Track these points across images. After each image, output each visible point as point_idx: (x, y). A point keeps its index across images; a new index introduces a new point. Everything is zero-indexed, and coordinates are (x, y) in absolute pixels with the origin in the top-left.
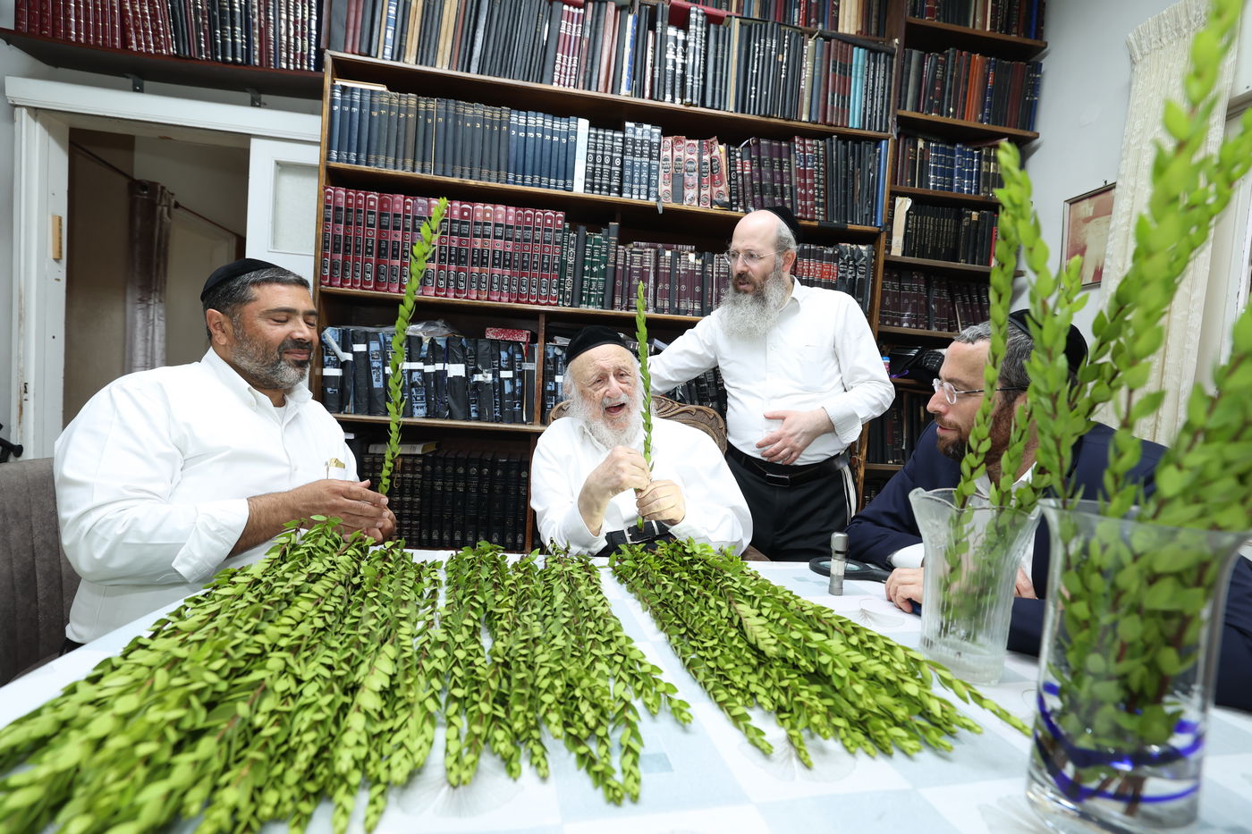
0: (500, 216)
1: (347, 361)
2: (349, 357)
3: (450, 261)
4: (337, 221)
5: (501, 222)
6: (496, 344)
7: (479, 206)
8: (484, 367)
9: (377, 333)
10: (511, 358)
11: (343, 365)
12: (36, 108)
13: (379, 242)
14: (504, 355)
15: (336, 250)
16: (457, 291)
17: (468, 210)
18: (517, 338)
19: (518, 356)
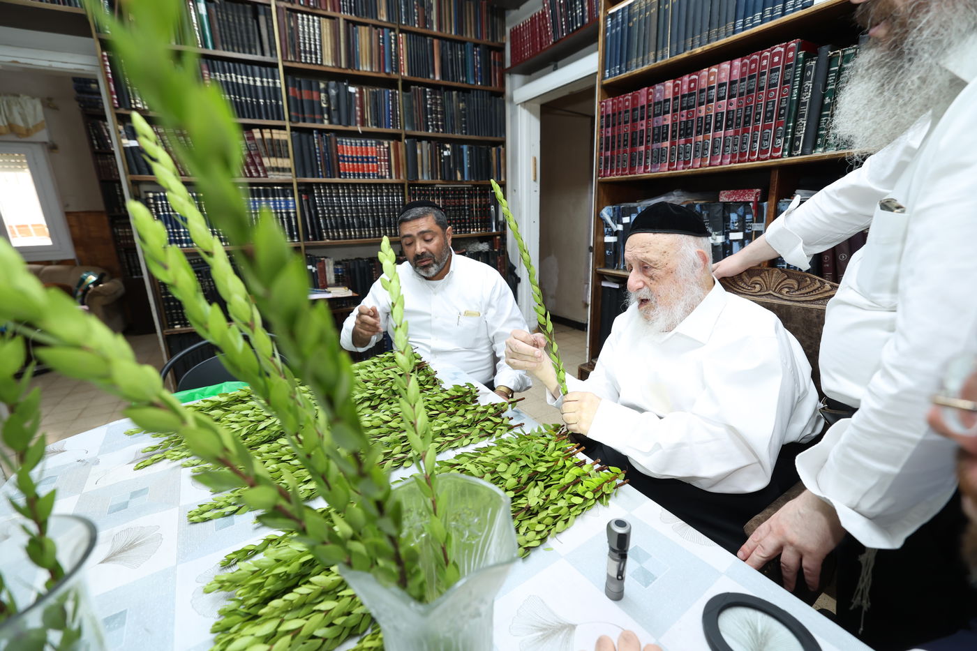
0: (723, 75)
1: (618, 231)
2: (620, 227)
3: (680, 136)
4: (607, 126)
5: (724, 81)
6: (727, 207)
7: (705, 72)
8: (714, 230)
9: (636, 208)
10: (742, 220)
11: (616, 234)
12: (525, 102)
13: (632, 134)
14: (734, 217)
15: (607, 149)
16: (686, 163)
17: (694, 81)
18: (747, 198)
19: (748, 217)
